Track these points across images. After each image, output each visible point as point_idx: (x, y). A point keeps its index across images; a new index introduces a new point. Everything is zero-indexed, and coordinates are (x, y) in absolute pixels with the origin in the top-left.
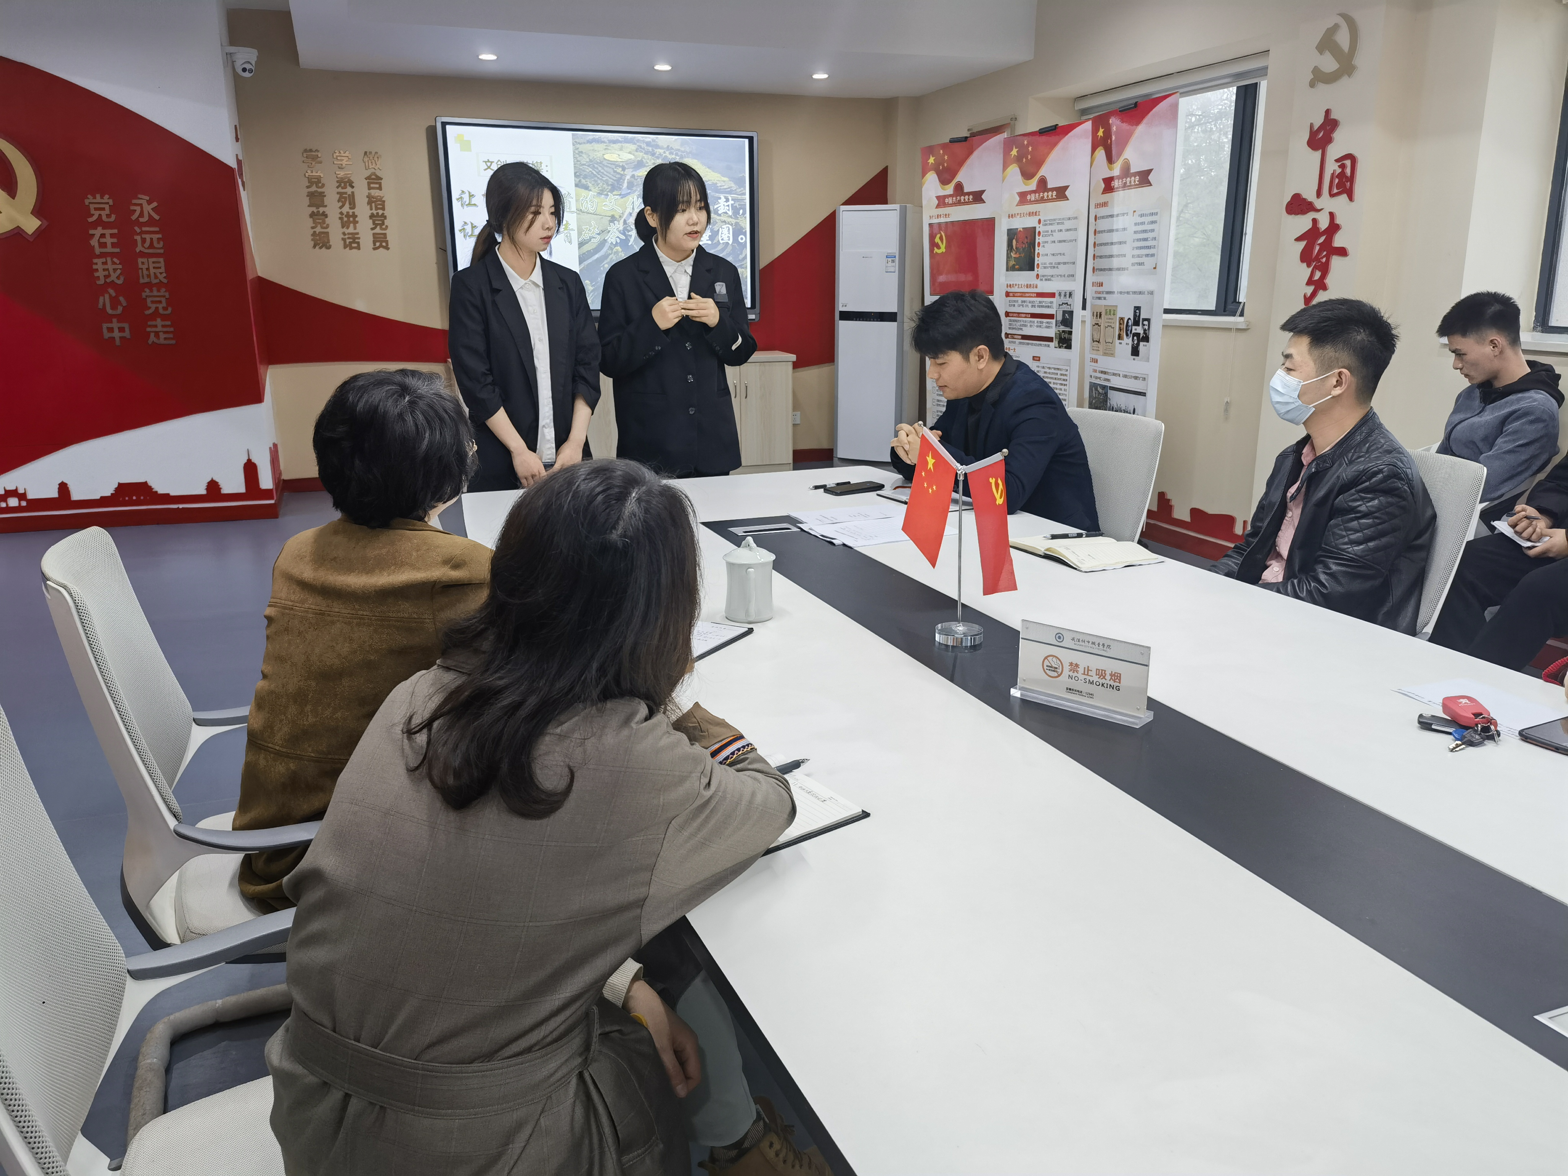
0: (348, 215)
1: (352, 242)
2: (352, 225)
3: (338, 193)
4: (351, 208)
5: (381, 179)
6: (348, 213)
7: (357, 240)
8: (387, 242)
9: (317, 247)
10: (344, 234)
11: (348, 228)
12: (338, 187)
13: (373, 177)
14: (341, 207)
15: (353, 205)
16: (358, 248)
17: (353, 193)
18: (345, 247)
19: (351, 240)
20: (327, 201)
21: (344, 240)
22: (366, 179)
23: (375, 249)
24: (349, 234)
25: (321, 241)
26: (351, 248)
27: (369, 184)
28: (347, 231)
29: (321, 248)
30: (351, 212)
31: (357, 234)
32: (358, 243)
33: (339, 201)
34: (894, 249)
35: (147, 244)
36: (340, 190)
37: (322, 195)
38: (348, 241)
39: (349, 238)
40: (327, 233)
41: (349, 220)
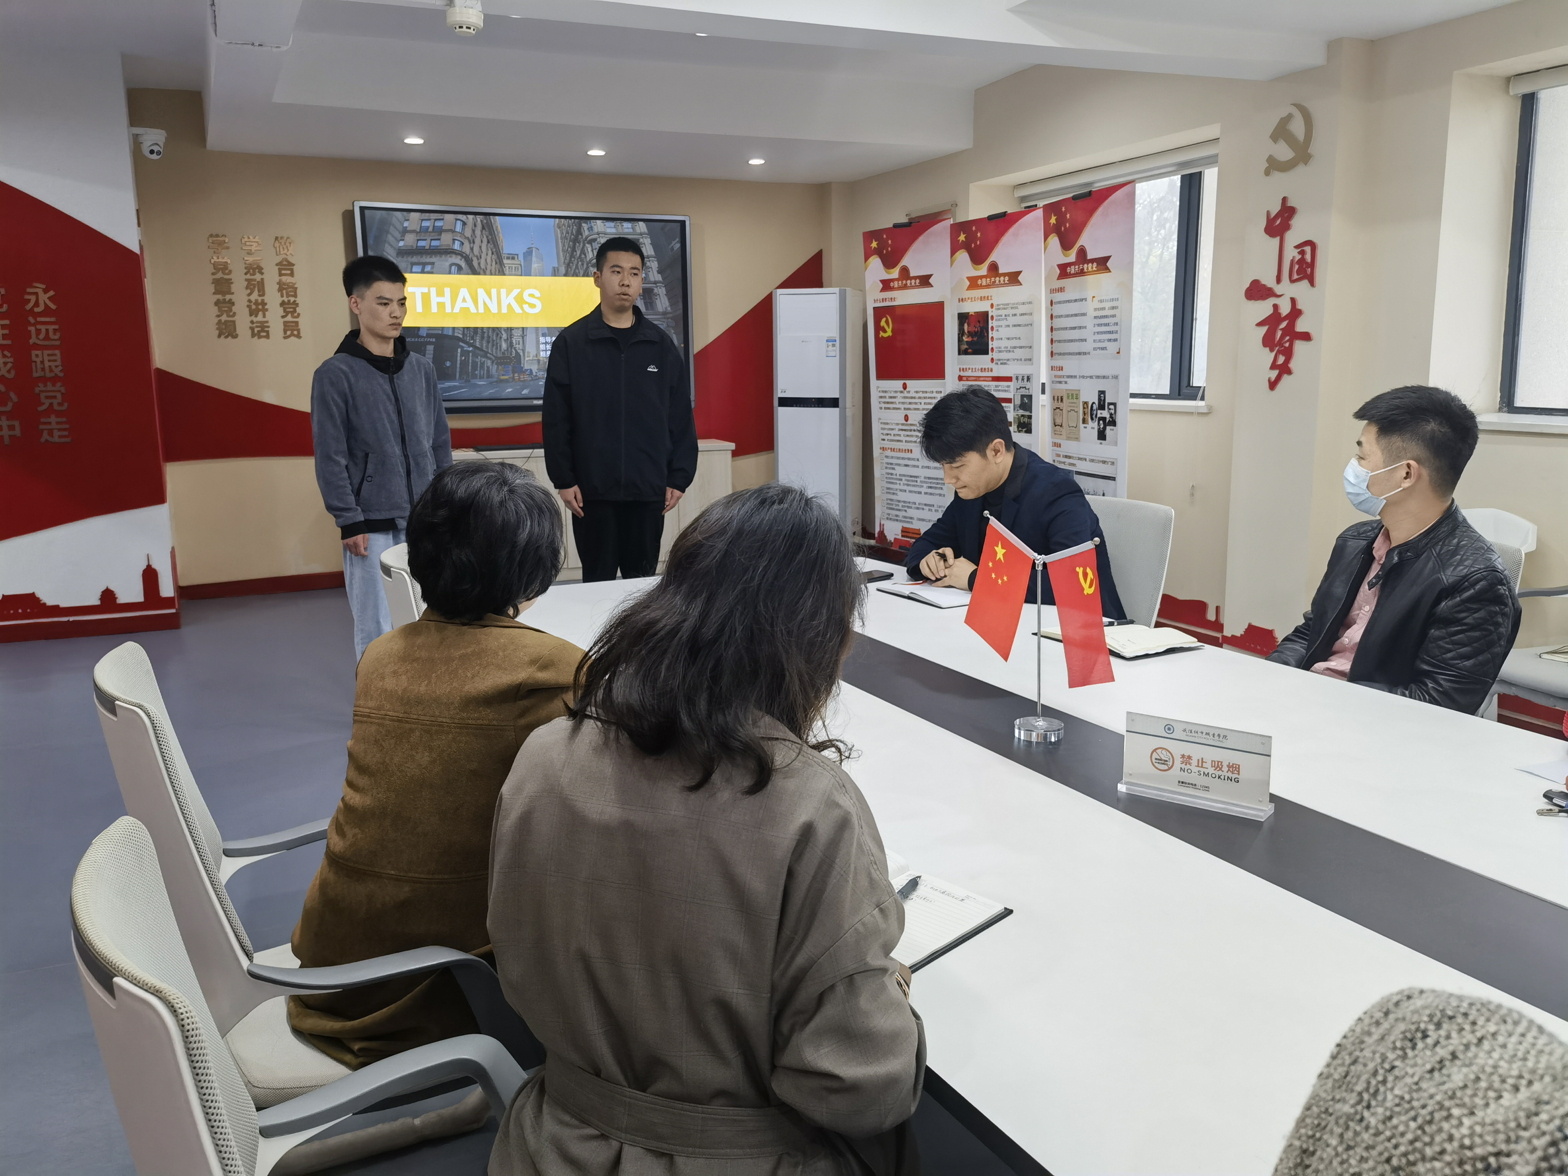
0: (256, 303)
1: (261, 331)
2: (260, 313)
3: (246, 280)
4: (260, 296)
5: (293, 265)
6: (256, 300)
7: (266, 329)
8: (299, 331)
9: (223, 337)
10: (252, 322)
11: (256, 316)
12: (246, 274)
13: (285, 263)
14: (249, 295)
15: (262, 293)
16: (267, 337)
17: (262, 279)
18: (253, 335)
19: (259, 329)
20: (234, 288)
21: (252, 329)
22: (277, 265)
23: (285, 338)
24: (257, 322)
25: (227, 330)
26: (260, 337)
27: (280, 270)
28: (255, 320)
29: (226, 337)
30: (260, 299)
31: (267, 322)
32: (268, 332)
33: (247, 288)
34: (835, 333)
35: (42, 336)
36: (248, 276)
37: (229, 282)
38: (256, 330)
39: (257, 327)
40: (234, 322)
41: (257, 308)
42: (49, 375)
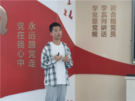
0: (104, 26)
1: (104, 35)
2: (105, 29)
3: (102, 19)
4: (105, 24)
5: (116, 14)
6: (104, 25)
7: (106, 34)
8: (115, 34)
9: (93, 36)
10: (102, 32)
11: (103, 30)
12: (102, 17)
13: (113, 13)
14: (102, 23)
15: (106, 23)
16: (106, 36)
17: (106, 19)
18: (102, 36)
19: (104, 34)
20: (98, 22)
23: (111, 37)
24: (103, 32)
25: (95, 34)
26: (104, 37)
27: (112, 15)
28: (103, 31)
29: (94, 37)
30: (105, 25)
31: (106, 32)
32: (106, 35)
33: (101, 22)
35: (31, 37)
36: (102, 18)
37: (97, 20)
38: (103, 34)
39: (103, 33)
40: (97, 32)
41: (104, 28)
42: (32, 48)
